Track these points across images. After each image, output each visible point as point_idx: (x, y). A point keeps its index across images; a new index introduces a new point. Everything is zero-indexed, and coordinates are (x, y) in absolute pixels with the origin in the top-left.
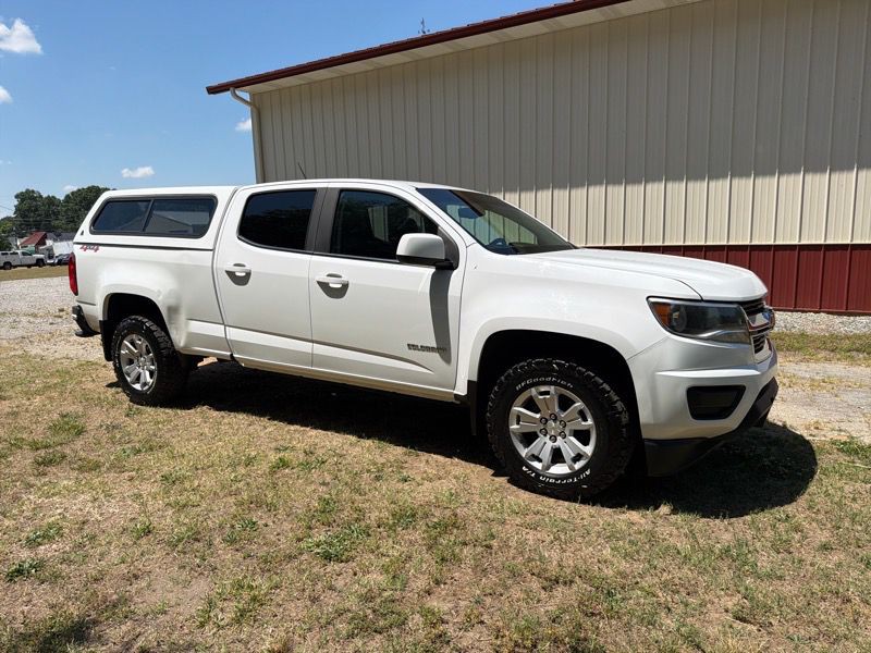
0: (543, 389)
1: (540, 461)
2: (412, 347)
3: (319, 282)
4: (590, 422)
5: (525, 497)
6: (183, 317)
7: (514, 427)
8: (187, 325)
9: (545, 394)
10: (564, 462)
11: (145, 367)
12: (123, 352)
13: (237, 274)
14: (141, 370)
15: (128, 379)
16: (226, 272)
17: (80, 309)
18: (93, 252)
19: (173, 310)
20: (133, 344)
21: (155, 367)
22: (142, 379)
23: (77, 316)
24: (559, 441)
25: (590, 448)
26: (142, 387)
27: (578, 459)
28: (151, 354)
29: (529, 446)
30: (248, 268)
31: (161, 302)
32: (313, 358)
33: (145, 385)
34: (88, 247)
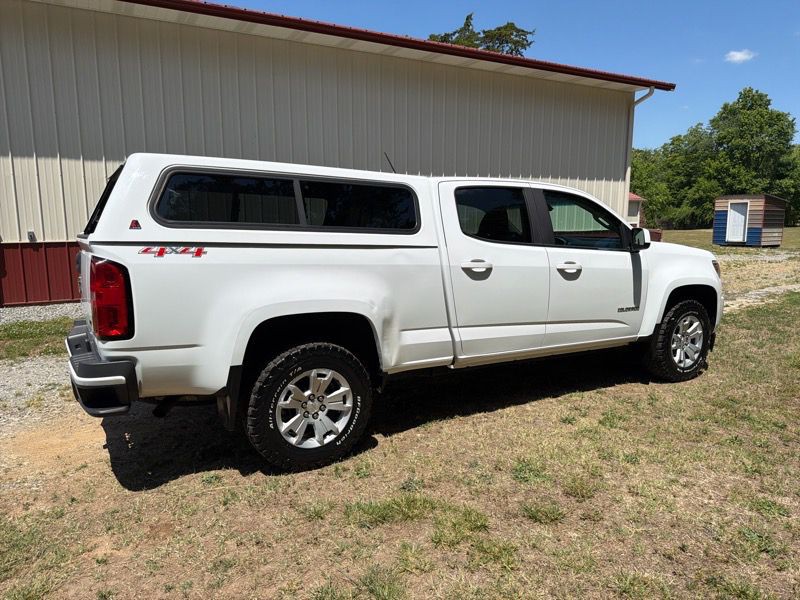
0: (685, 319)
1: (682, 362)
2: (621, 310)
3: (558, 270)
4: (700, 332)
7: (672, 346)
8: (400, 337)
10: (689, 358)
11: (320, 412)
12: (281, 402)
13: (474, 270)
14: (311, 420)
15: (293, 440)
16: (463, 269)
17: (133, 361)
18: (188, 259)
19: (387, 322)
20: (304, 385)
21: (349, 404)
22: (319, 431)
23: (123, 378)
24: (686, 348)
25: (699, 346)
26: (321, 442)
27: (695, 353)
28: (343, 389)
29: (675, 356)
30: (488, 263)
31: (376, 315)
32: (544, 338)
33: (325, 436)
34: (168, 249)
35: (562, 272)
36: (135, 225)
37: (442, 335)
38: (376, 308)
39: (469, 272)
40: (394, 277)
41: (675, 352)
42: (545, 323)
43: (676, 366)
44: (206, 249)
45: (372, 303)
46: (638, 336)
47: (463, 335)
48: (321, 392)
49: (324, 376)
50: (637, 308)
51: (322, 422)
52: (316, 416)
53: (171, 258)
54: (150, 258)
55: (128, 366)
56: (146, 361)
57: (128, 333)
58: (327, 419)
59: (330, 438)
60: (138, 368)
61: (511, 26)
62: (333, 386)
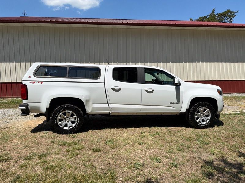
0: (201, 108)
1: (200, 122)
2: (172, 103)
3: (145, 90)
4: (209, 113)
6: (91, 103)
7: (195, 117)
8: (92, 105)
10: (205, 121)
12: (59, 117)
13: (115, 89)
14: (67, 122)
15: (61, 127)
16: (111, 89)
17: (28, 105)
18: (39, 84)
19: (87, 101)
20: (65, 114)
21: (76, 120)
22: (69, 125)
23: (25, 108)
24: (203, 118)
25: (209, 118)
26: (69, 128)
27: (207, 120)
28: (75, 116)
29: (197, 120)
30: (120, 87)
31: (83, 99)
32: (141, 109)
33: (70, 127)
34: (35, 82)
35: (146, 91)
36: (30, 77)
37: (106, 106)
38: (83, 97)
39: (113, 89)
40: (91, 90)
41: (197, 119)
42: (141, 105)
43: (197, 123)
44: (43, 82)
45: (82, 96)
46: (181, 112)
47: (112, 106)
48: (69, 116)
49: (70, 112)
50: (179, 103)
51: (69, 124)
52: (68, 122)
53: (36, 84)
54: (32, 84)
55: (27, 106)
56: (30, 105)
57: (27, 99)
58: (71, 123)
60: (29, 106)
61: (229, 11)
62: (72, 115)
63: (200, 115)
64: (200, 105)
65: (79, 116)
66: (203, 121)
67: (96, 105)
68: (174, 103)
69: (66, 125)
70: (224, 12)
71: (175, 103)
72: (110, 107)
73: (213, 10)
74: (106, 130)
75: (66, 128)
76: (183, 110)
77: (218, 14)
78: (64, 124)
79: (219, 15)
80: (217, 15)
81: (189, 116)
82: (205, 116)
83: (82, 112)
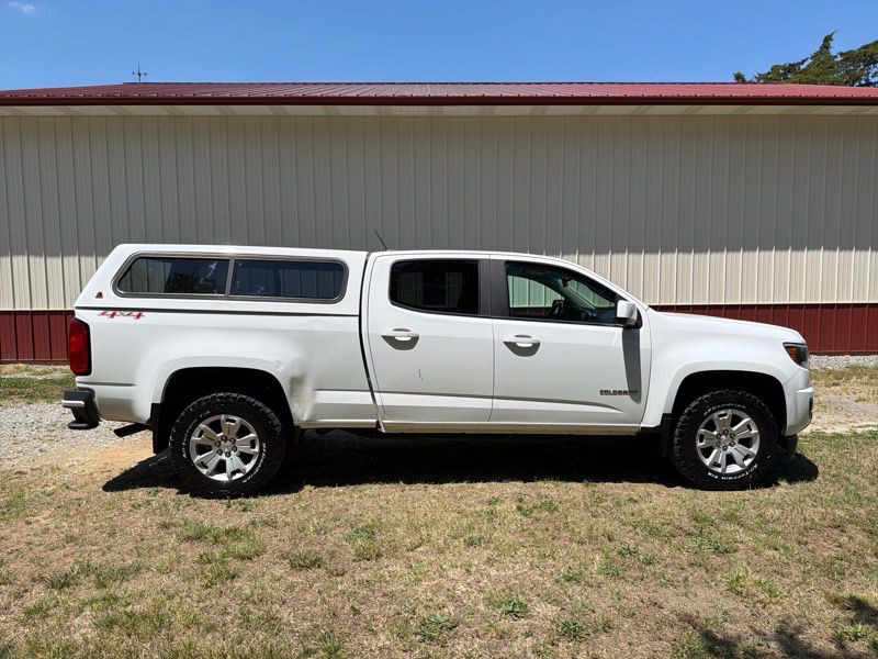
0: (723, 412)
1: (719, 466)
2: (606, 392)
3: (506, 343)
4: (754, 431)
5: (713, 495)
6: (308, 387)
7: (699, 444)
8: (313, 396)
9: (723, 416)
10: (735, 463)
11: (232, 452)
12: (195, 438)
13: (397, 338)
14: (223, 457)
15: (204, 471)
16: (383, 337)
17: (92, 392)
18: (130, 320)
19: (297, 381)
20: (216, 427)
21: (257, 449)
22: (230, 467)
23: (83, 403)
24: (730, 450)
25: (754, 450)
26: (230, 477)
27: (745, 458)
28: (251, 435)
29: (707, 457)
30: (414, 332)
31: (281, 373)
32: (492, 413)
33: (234, 473)
34: (118, 313)
35: (512, 346)
36: (100, 295)
37: (364, 398)
38: (282, 367)
39: (390, 340)
40: (307, 341)
41: (707, 452)
42: (493, 397)
43: (707, 469)
44: (144, 313)
45: (278, 362)
46: (642, 425)
47: (384, 399)
48: (233, 435)
49: (234, 421)
50: (634, 391)
51: (233, 462)
52: (228, 455)
53: (120, 319)
54: (105, 319)
55: (88, 396)
56: (100, 392)
57: (88, 372)
58: (238, 459)
59: (238, 476)
60: (96, 400)
62: (243, 432)
63: (718, 437)
64: (719, 403)
65: (266, 434)
66: (730, 460)
67: (326, 397)
68: (615, 393)
69: (221, 467)
70: (866, 47)
71: (620, 393)
72: (379, 403)
73: (828, 39)
74: (363, 487)
75: (222, 478)
76: (652, 419)
77: (841, 54)
78: (212, 464)
79: (846, 60)
80: (839, 59)
81: (676, 440)
82: (736, 441)
83: (277, 421)
